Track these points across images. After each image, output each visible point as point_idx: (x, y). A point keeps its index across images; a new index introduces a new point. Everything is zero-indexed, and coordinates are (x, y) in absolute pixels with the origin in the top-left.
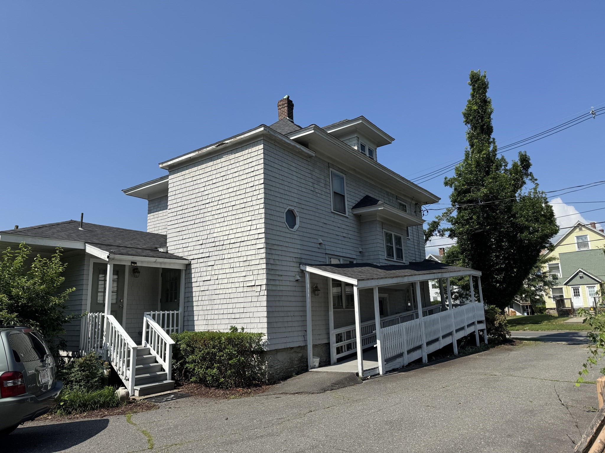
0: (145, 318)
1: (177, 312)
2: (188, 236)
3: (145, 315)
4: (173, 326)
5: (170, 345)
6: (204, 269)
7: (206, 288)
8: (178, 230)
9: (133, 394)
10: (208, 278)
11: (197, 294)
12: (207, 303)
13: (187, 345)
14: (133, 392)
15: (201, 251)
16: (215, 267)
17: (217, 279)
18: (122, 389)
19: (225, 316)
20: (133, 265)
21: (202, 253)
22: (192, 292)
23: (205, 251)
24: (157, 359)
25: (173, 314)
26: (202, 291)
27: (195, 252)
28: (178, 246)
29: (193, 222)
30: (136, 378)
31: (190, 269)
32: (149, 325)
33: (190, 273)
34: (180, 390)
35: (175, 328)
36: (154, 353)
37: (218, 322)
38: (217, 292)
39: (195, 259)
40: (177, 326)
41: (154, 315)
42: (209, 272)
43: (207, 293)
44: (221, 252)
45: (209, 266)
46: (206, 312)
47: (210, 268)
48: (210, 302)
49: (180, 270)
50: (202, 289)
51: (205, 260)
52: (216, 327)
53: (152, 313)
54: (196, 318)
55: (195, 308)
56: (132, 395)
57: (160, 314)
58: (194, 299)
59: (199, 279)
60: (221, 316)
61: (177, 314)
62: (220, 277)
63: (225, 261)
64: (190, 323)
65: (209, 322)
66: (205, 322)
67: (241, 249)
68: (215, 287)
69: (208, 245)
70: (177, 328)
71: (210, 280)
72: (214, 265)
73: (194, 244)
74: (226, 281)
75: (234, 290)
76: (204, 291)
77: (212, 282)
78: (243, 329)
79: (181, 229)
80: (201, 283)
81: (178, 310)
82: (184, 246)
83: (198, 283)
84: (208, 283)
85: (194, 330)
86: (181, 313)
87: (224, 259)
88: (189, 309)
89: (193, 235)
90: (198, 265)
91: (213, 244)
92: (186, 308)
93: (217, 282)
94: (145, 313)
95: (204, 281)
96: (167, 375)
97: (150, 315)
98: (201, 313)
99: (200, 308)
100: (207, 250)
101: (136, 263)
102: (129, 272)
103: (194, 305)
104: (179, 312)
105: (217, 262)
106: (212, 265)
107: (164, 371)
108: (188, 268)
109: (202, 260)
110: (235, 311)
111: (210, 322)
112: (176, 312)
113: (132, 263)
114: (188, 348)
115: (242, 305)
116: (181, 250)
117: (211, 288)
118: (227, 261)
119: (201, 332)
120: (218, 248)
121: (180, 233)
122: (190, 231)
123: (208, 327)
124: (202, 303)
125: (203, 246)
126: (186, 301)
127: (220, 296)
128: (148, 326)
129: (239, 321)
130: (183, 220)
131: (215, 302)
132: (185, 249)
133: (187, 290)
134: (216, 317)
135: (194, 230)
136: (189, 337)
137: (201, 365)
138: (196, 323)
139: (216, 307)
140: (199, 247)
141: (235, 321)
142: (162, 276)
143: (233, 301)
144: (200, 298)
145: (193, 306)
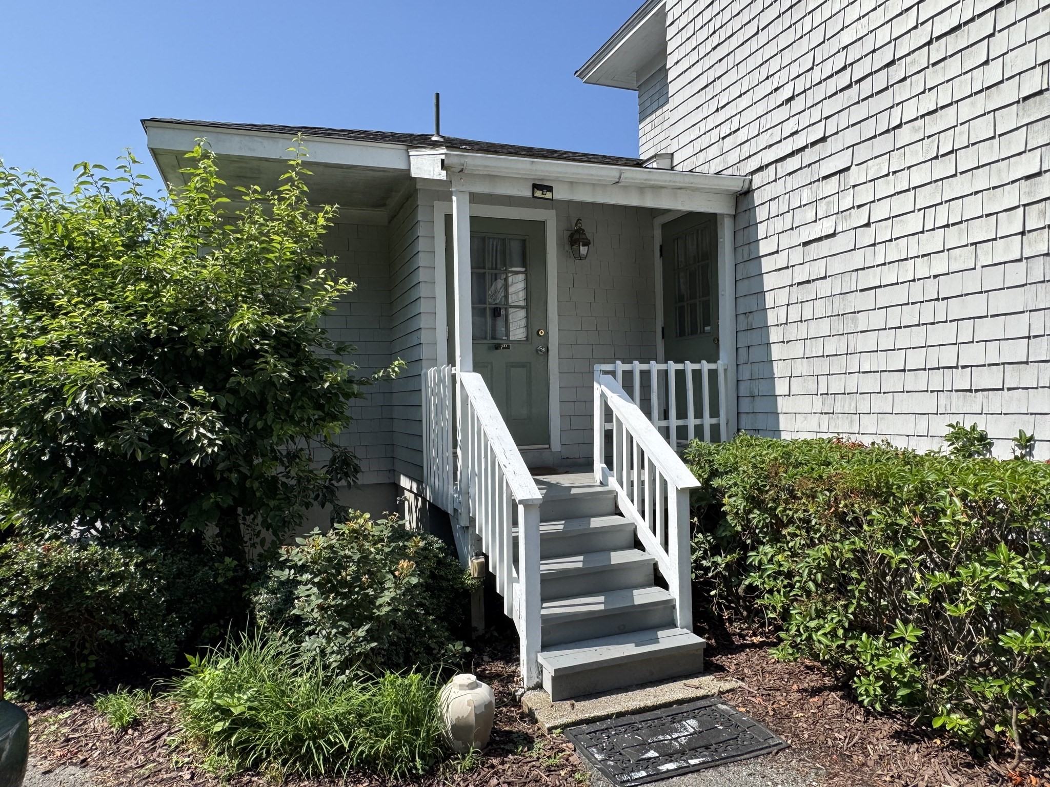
0: (596, 385)
1: (713, 366)
2: (735, 91)
3: (596, 374)
4: (699, 414)
5: (680, 492)
6: (807, 195)
7: (818, 269)
8: (702, 82)
9: (535, 680)
10: (826, 227)
11: (782, 297)
12: (824, 327)
13: (747, 500)
14: (534, 674)
15: (789, 128)
16: (856, 177)
17: (868, 225)
18: (461, 687)
19: (919, 381)
20: (538, 193)
21: (792, 134)
22: (763, 292)
23: (805, 120)
24: (640, 536)
25: (697, 374)
26: (799, 284)
27: (764, 140)
28: (705, 141)
29: (752, 29)
30: (546, 619)
31: (752, 209)
32: (612, 411)
33: (752, 225)
34: (727, 686)
35: (708, 421)
36: (629, 509)
37: (882, 404)
38: (871, 278)
39: (767, 166)
40: (715, 413)
41: (628, 375)
42: (828, 204)
43: (824, 288)
44: (885, 100)
45: (825, 178)
46: (822, 366)
47: (831, 186)
48: (838, 326)
49: (715, 215)
50: (801, 275)
51: (809, 156)
52: (869, 424)
53: (620, 367)
54: (781, 387)
55: (776, 352)
56: (532, 685)
57: (666, 371)
58: (772, 317)
59: (786, 241)
60: (893, 382)
61: (713, 374)
62: (880, 211)
63: (905, 135)
64: (760, 405)
65: (838, 404)
66: (818, 404)
67: (999, 45)
68: (857, 259)
69: (819, 93)
70: (714, 421)
71: (834, 235)
72: (848, 169)
73: (760, 109)
74: (913, 223)
75: (964, 259)
76: (808, 282)
77: (842, 242)
78: (1026, 443)
79: (711, 75)
80: (797, 256)
81: (713, 358)
82: (725, 129)
83: (783, 255)
84: (824, 248)
85: (776, 432)
86: (725, 370)
87: (899, 126)
88: (756, 354)
89: (755, 78)
90: (778, 188)
91: (844, 79)
92: (743, 352)
93: (867, 236)
94: (597, 367)
95: (805, 244)
96: (674, 607)
97: (613, 373)
98: (802, 368)
99: (797, 350)
100: (816, 114)
101: (550, 189)
102: (560, 245)
103: (773, 339)
104: (720, 365)
105: (862, 153)
106: (840, 172)
107: (665, 586)
108: (741, 209)
109: (792, 164)
110: (971, 355)
111: (842, 405)
112: (705, 366)
113: (536, 187)
114: (755, 515)
115: (1019, 326)
116: (714, 151)
117: (837, 265)
118: (916, 130)
119: (807, 443)
120: (866, 88)
121: (710, 92)
122: (742, 69)
123: (833, 424)
124: (802, 330)
125: (798, 105)
126: (742, 327)
127: (885, 297)
128: (608, 414)
129: (995, 402)
130: (715, 40)
131: (862, 322)
132: (729, 143)
133: (743, 288)
134: (869, 383)
135: (758, 59)
136: (754, 466)
137: (820, 605)
138: (783, 405)
139: (868, 342)
140: (783, 113)
141: (975, 403)
142: (661, 255)
143: (957, 309)
144: (794, 315)
145: (769, 344)
